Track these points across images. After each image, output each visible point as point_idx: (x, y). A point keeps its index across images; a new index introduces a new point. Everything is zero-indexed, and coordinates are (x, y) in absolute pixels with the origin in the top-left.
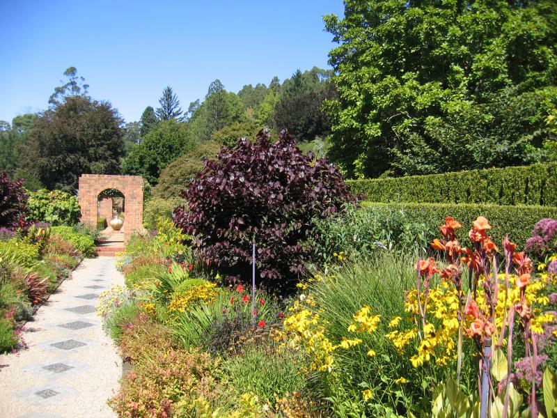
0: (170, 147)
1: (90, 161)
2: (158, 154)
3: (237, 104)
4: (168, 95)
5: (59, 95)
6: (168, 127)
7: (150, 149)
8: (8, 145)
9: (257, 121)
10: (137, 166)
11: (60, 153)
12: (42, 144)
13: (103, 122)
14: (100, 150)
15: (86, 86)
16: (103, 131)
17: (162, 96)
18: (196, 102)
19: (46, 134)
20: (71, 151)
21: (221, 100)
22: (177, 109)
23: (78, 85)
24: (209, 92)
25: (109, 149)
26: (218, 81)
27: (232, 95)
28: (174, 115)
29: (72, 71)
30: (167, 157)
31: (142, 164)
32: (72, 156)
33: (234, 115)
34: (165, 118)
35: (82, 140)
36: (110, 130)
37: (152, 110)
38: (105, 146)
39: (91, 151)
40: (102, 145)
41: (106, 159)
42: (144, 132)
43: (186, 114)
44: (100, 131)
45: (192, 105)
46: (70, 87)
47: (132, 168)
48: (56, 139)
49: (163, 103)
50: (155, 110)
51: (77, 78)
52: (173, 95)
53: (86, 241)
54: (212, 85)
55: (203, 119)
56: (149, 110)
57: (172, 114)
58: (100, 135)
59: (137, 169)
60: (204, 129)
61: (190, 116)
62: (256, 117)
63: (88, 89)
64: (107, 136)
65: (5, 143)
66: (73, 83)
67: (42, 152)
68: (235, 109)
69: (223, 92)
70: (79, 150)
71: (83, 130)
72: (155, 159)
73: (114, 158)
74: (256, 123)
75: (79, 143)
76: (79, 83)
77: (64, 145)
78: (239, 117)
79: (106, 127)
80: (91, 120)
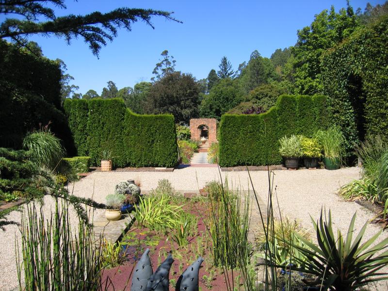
0: (227, 99)
1: (182, 109)
2: (220, 103)
3: (269, 65)
4: (225, 62)
5: (159, 68)
6: (225, 83)
7: (216, 100)
8: (134, 101)
9: (283, 75)
10: (209, 111)
11: (165, 105)
12: (156, 101)
13: (188, 86)
14: (187, 103)
15: (174, 62)
16: (188, 91)
17: (221, 63)
18: (243, 64)
19: (157, 95)
20: (171, 104)
21: (258, 64)
22: (231, 71)
23: (169, 61)
24: (251, 58)
25: (192, 101)
26: (256, 51)
27: (266, 59)
28: (229, 74)
29: (166, 53)
30: (226, 104)
31: (211, 109)
32: (172, 107)
33: (268, 72)
34: (223, 77)
35: (177, 97)
36: (192, 90)
37: (215, 71)
38: (190, 100)
39: (182, 103)
40: (188, 99)
41: (191, 107)
42: (210, 86)
43: (237, 72)
44: (187, 91)
45: (241, 66)
46: (165, 63)
47: (206, 112)
48: (162, 98)
49: (221, 67)
50: (217, 72)
51: (169, 57)
52: (227, 61)
53: (194, 146)
54: (252, 54)
55: (247, 77)
56: (213, 72)
57: (227, 74)
58: (187, 93)
59: (208, 112)
60: (248, 83)
61: (239, 73)
62: (283, 73)
63: (175, 63)
64: (191, 94)
65: (132, 100)
66: (166, 60)
67: (155, 105)
68: (268, 68)
69: (260, 58)
70: (176, 103)
71: (178, 92)
72: (218, 106)
73: (195, 107)
74: (283, 77)
75: (176, 100)
76: (170, 60)
77: (167, 101)
78: (271, 73)
79: (190, 89)
80: (181, 85)
